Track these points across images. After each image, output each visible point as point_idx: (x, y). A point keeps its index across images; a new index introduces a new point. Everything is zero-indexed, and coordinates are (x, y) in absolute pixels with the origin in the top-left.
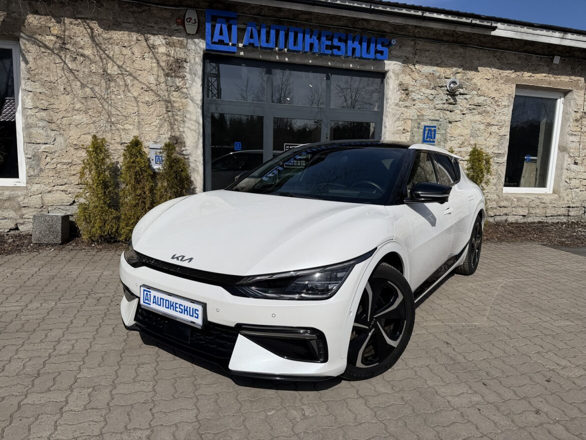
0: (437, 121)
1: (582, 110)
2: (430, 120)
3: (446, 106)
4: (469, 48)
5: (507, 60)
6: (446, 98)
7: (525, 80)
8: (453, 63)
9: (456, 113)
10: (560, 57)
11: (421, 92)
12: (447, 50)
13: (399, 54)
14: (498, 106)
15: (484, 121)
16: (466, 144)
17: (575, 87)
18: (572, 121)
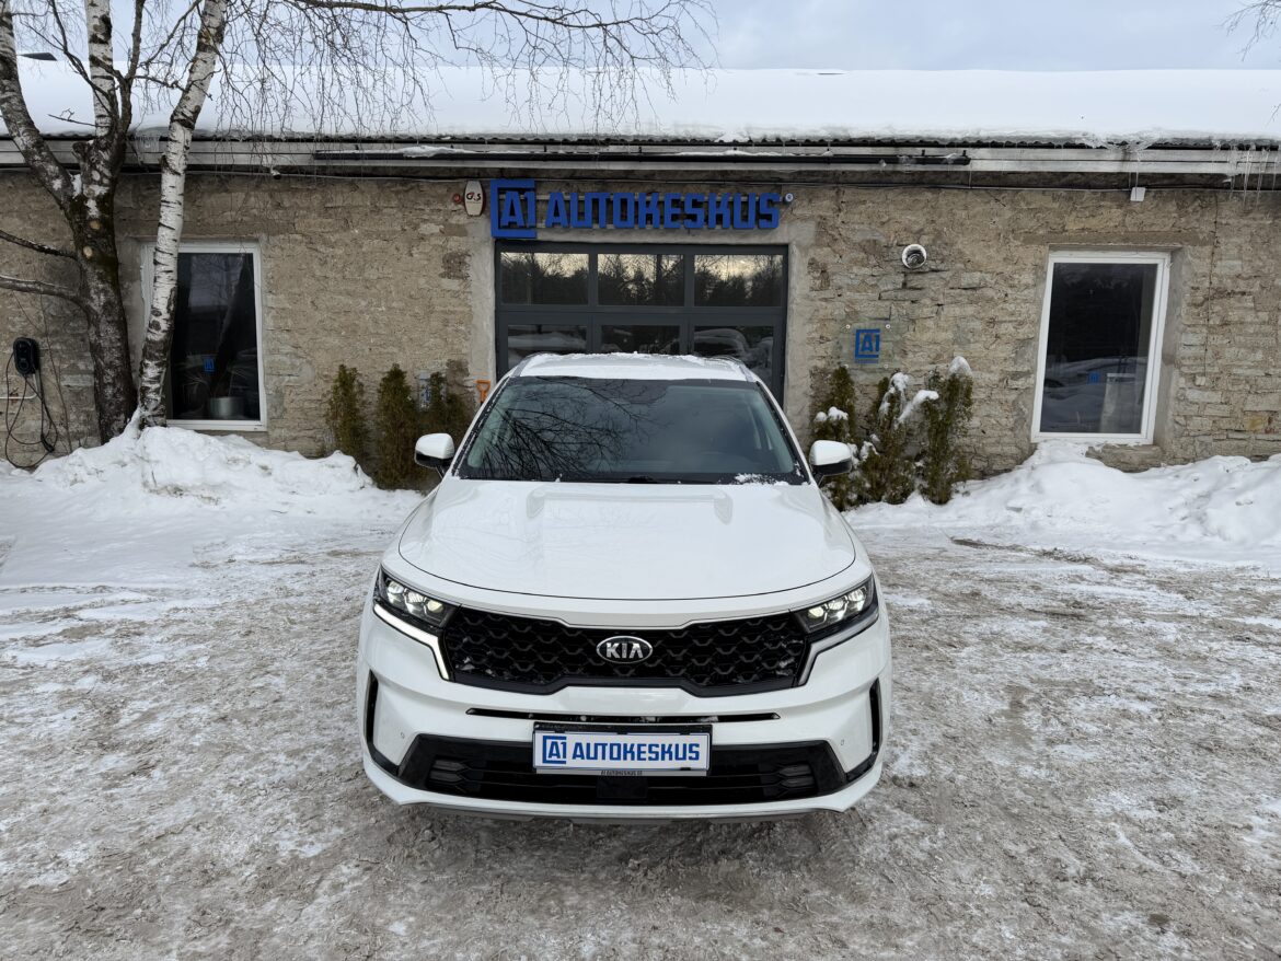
0: (886, 319)
1: (1207, 284)
2: (870, 319)
3: (900, 295)
4: (944, 191)
5: (1028, 204)
6: (902, 280)
7: (1070, 237)
8: (914, 218)
9: (924, 305)
10: (1144, 189)
11: (851, 274)
12: (901, 197)
13: (808, 213)
14: (1012, 287)
15: (983, 315)
16: (945, 357)
17: (1187, 241)
18: (1184, 305)
